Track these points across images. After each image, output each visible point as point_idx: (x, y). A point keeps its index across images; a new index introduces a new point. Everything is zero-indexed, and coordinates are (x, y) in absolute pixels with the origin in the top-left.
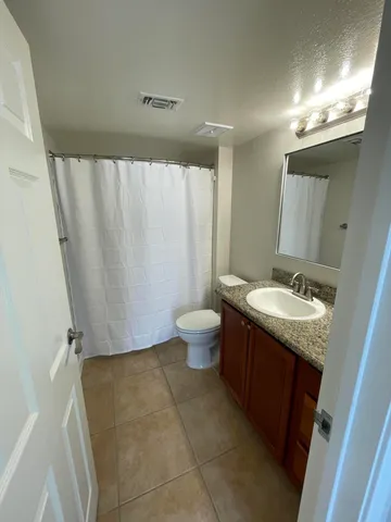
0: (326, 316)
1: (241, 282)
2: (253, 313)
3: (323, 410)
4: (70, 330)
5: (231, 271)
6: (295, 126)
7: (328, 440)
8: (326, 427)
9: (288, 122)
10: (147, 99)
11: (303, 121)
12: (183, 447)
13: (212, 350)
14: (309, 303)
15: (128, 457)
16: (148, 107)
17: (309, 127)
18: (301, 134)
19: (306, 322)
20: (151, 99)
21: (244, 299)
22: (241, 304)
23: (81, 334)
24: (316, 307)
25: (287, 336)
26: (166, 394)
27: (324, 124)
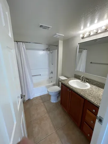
0: (91, 88)
1: (66, 78)
2: (71, 87)
3: (100, 116)
4: (21, 95)
5: (62, 75)
6: (81, 36)
7: (102, 124)
8: (100, 121)
9: (79, 35)
10: (41, 26)
11: (84, 34)
12: (52, 125)
13: (58, 97)
14: (85, 84)
15: (36, 130)
16: (41, 28)
17: (85, 36)
18: (83, 38)
19: (86, 90)
20: (42, 26)
21: (68, 83)
22: (67, 85)
23: (24, 96)
24: (88, 85)
25: (82, 94)
26: (46, 110)
27: (89, 36)
